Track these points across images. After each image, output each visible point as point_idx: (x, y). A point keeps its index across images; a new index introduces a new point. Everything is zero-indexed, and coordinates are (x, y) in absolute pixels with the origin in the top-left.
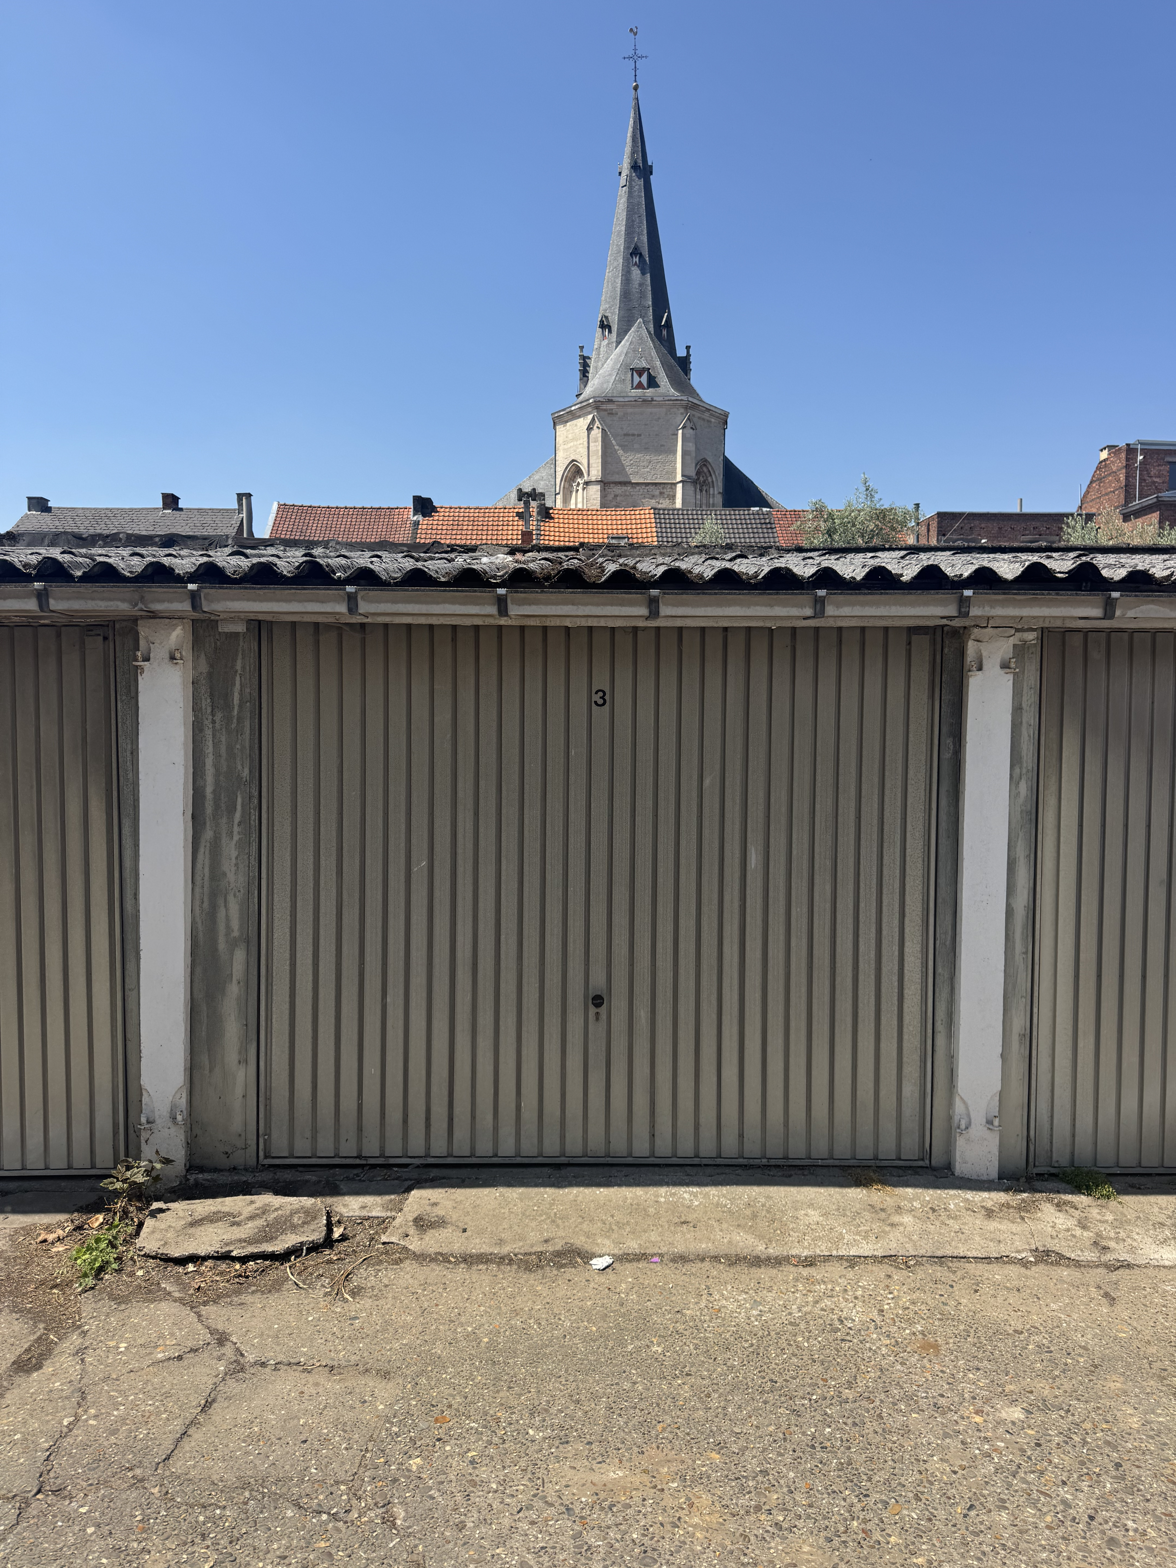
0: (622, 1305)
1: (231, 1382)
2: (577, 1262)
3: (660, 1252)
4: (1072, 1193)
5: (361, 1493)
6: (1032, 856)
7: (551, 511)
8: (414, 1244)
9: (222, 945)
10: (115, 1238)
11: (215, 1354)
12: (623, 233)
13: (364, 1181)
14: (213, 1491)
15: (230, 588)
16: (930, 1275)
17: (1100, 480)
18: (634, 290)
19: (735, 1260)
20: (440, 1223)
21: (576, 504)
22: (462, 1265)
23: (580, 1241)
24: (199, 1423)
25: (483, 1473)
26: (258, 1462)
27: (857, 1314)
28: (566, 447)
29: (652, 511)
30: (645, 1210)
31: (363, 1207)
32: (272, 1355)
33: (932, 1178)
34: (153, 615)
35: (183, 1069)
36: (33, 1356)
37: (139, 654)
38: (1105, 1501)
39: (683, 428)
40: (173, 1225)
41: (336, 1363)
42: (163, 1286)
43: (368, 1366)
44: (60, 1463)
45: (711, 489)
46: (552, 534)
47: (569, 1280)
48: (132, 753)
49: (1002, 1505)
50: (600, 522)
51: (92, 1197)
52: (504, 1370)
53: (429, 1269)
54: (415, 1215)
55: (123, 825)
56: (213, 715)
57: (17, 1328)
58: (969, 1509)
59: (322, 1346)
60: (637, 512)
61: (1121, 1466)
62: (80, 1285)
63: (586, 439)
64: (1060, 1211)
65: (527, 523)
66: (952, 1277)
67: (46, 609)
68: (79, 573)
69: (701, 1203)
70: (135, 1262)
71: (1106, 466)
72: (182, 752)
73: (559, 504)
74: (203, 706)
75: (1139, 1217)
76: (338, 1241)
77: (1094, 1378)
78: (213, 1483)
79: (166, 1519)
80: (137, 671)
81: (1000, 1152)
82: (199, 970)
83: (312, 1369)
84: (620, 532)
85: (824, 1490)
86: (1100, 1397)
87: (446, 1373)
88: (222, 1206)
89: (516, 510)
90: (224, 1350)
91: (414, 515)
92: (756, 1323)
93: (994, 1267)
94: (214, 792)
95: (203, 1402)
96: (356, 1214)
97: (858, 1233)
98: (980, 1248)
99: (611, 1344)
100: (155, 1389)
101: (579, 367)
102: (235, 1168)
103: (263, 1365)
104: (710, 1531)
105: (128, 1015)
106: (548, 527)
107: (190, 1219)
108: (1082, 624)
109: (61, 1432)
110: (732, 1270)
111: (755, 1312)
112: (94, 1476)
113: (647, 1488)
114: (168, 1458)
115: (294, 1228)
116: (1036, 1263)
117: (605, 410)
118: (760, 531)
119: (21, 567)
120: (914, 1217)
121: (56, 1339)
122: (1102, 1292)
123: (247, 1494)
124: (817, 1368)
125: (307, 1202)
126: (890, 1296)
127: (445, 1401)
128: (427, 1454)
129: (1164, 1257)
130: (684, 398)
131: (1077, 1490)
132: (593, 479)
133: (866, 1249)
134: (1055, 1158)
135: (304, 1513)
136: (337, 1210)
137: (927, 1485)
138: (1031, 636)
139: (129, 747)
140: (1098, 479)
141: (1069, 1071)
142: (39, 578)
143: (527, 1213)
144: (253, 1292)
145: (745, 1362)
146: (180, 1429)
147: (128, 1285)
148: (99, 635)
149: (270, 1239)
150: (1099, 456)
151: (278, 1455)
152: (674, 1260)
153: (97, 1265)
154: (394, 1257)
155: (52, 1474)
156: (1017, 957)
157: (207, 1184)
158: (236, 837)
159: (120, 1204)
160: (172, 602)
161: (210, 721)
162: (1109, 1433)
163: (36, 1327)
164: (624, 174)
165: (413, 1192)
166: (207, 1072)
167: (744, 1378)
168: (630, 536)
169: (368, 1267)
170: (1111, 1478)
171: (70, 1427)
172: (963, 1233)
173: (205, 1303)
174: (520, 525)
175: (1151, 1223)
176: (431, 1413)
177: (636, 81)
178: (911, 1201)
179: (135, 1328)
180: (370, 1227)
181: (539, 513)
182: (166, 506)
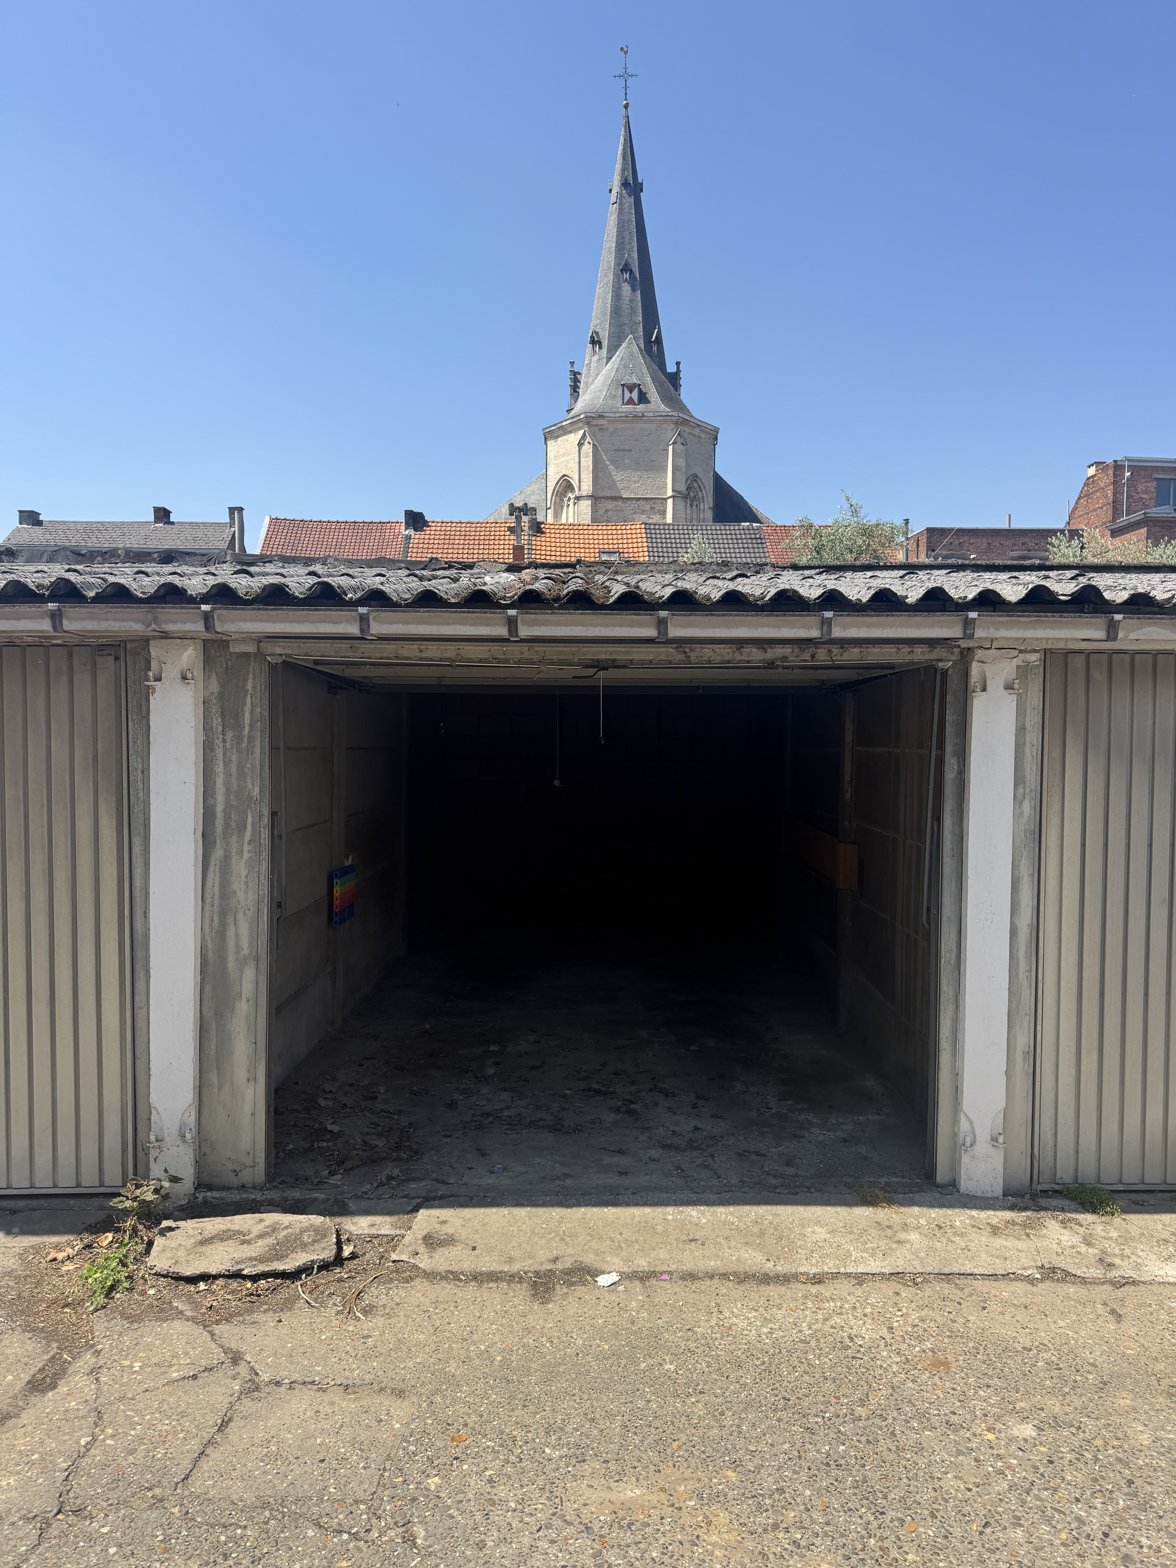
0: (633, 1323)
1: (246, 1401)
2: (586, 1280)
3: (669, 1269)
4: (1077, 1211)
5: (380, 1512)
6: (1036, 875)
7: (542, 526)
8: (424, 1262)
9: (231, 964)
10: (126, 1256)
11: (230, 1373)
12: (613, 249)
13: (372, 1199)
14: (233, 1510)
15: (243, 609)
16: (938, 1292)
17: (1088, 496)
18: (625, 306)
19: (744, 1278)
20: (450, 1241)
21: (567, 519)
22: (473, 1284)
23: (589, 1259)
24: (216, 1443)
25: (501, 1492)
26: (277, 1482)
27: (867, 1332)
28: (557, 462)
29: (643, 526)
30: (653, 1228)
31: (372, 1225)
32: (287, 1374)
33: (938, 1195)
34: (166, 636)
35: (192, 1087)
36: (47, 1376)
37: (151, 674)
38: (1119, 1518)
39: (674, 443)
40: (183, 1243)
41: (350, 1382)
42: (175, 1304)
43: (383, 1385)
44: (80, 1482)
45: (702, 505)
46: (544, 548)
47: (580, 1298)
48: (143, 772)
49: (1017, 1523)
50: (591, 537)
51: (102, 1215)
52: (518, 1389)
53: (440, 1287)
54: (424, 1233)
55: (133, 844)
56: (224, 734)
57: (30, 1348)
58: (984, 1527)
59: (336, 1365)
60: (628, 527)
61: (1133, 1483)
62: (92, 1304)
63: (577, 454)
64: (1065, 1228)
65: (519, 538)
66: (960, 1294)
67: (59, 630)
68: (91, 594)
69: (709, 1221)
70: (146, 1280)
71: (1093, 482)
72: (193, 772)
73: (550, 519)
74: (214, 725)
75: (1143, 1234)
76: (348, 1259)
77: (1104, 1395)
78: (233, 1503)
79: (187, 1539)
80: (147, 692)
81: (1005, 1169)
82: (208, 988)
83: (327, 1388)
84: (611, 546)
85: (840, 1509)
86: (1110, 1414)
87: (461, 1391)
88: (232, 1224)
89: (508, 525)
90: (238, 1369)
91: (406, 530)
92: (767, 1341)
93: (1002, 1284)
94: (225, 811)
95: (219, 1421)
96: (365, 1232)
97: (865, 1251)
98: (986, 1265)
99: (624, 1362)
100: (171, 1408)
101: (569, 382)
102: (243, 1186)
103: (278, 1384)
104: (729, 1549)
105: (137, 1033)
106: (539, 541)
107: (200, 1237)
108: (1084, 646)
109: (79, 1452)
110: (742, 1288)
111: (765, 1330)
112: (114, 1496)
113: (665, 1506)
114: (186, 1478)
115: (304, 1246)
116: (1042, 1280)
117: (597, 426)
118: (750, 546)
119: (34, 588)
120: (921, 1234)
121: (69, 1359)
122: (1108, 1309)
123: (267, 1513)
124: (829, 1386)
125: (316, 1220)
126: (899, 1313)
127: (461, 1420)
128: (444, 1472)
129: (1169, 1273)
130: (675, 414)
131: (1090, 1507)
132: (584, 494)
133: (874, 1266)
134: (1058, 1176)
135: (325, 1532)
136: (345, 1228)
137: (942, 1503)
138: (1034, 658)
139: (140, 766)
140: (1086, 496)
141: (1072, 1089)
142: (53, 598)
143: (536, 1231)
144: (265, 1311)
145: (758, 1380)
146: (198, 1449)
147: (139, 1304)
148: (110, 655)
149: (280, 1258)
150: (1087, 473)
151: (296, 1474)
152: (683, 1278)
153: (109, 1284)
154: (404, 1275)
155: (71, 1494)
156: (1021, 975)
157: (215, 1202)
158: (246, 856)
159: (130, 1223)
160: (185, 623)
161: (221, 740)
162: (1120, 1450)
163: (49, 1346)
164: (614, 191)
165: (421, 1211)
166: (216, 1090)
167: (756, 1395)
168: (621, 551)
169: (379, 1285)
170: (1124, 1494)
171: (88, 1447)
172: (969, 1250)
173: (218, 1322)
174: (512, 540)
175: (1155, 1240)
176: (448, 1432)
177: (626, 99)
178: (917, 1218)
179: (149, 1347)
180: (379, 1245)
181: (530, 528)
182: (157, 519)
